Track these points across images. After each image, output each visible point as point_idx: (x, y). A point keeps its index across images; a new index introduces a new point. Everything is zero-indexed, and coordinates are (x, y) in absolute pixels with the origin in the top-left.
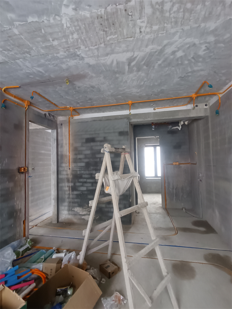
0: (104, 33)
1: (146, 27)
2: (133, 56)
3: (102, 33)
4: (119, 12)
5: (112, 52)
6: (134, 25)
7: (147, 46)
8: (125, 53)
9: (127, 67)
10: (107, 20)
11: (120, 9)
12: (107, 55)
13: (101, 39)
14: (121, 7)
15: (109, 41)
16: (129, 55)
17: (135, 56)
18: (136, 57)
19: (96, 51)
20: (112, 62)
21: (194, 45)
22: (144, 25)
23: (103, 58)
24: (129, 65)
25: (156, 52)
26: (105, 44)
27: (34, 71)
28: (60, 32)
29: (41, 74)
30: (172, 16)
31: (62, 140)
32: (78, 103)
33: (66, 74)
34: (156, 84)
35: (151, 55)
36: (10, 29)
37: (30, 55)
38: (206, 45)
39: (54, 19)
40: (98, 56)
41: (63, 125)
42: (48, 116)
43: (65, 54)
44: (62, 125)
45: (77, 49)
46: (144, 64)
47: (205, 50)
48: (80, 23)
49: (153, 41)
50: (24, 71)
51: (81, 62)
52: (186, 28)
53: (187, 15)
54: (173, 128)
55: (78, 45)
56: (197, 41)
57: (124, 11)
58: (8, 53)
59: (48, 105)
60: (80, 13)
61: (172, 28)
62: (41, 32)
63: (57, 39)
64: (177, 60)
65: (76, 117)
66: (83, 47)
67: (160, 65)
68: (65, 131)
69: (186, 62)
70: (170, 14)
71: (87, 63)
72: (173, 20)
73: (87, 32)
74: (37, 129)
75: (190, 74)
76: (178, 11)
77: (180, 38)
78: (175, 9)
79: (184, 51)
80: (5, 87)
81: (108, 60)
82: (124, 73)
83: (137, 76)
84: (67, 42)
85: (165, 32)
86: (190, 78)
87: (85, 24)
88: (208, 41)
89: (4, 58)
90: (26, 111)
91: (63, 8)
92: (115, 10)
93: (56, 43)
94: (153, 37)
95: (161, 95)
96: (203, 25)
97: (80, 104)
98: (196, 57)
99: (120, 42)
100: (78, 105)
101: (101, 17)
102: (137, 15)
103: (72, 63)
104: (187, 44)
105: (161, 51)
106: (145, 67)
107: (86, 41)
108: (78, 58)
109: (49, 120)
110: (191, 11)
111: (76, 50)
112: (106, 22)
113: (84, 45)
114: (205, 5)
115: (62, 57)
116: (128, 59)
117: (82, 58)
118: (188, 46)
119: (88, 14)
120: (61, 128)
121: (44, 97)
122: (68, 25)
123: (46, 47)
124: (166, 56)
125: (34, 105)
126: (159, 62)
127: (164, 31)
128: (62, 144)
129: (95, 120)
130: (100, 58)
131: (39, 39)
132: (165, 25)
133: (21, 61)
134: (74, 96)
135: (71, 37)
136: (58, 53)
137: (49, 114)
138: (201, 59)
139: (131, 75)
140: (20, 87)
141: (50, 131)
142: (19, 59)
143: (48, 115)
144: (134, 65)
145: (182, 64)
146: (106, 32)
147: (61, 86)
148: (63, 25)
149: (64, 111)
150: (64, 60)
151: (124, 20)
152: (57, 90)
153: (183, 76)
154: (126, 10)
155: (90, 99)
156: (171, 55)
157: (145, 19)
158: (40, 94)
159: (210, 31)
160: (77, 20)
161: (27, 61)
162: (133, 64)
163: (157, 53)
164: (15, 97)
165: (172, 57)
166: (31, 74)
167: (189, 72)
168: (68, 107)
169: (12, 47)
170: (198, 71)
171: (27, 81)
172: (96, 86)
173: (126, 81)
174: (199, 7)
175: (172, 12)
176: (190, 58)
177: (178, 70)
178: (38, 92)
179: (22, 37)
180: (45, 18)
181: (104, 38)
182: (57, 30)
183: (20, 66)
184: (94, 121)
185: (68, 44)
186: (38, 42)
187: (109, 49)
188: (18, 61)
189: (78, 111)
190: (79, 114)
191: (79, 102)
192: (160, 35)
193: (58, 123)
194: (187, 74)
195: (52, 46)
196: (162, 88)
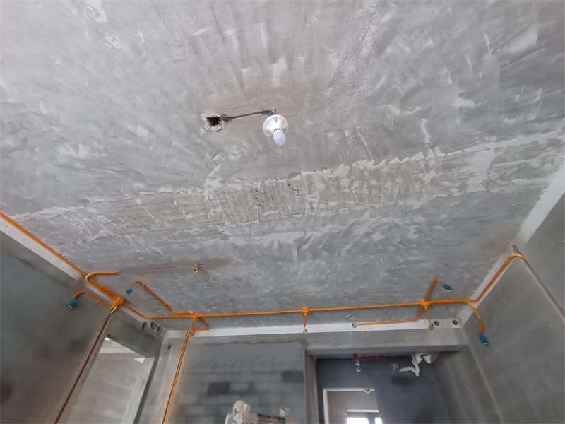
0: (260, 207)
1: (319, 203)
2: (304, 237)
3: (257, 207)
4: (281, 186)
5: (272, 231)
6: (302, 201)
7: (324, 225)
8: (290, 233)
9: (295, 252)
10: (265, 193)
11: (282, 184)
12: (264, 233)
13: (256, 214)
14: (284, 181)
15: (266, 217)
16: (298, 235)
17: (306, 237)
18: (309, 239)
19: (247, 229)
20: (272, 243)
21: (397, 225)
22: (316, 200)
23: (257, 238)
24: (299, 248)
25: (339, 233)
26: (260, 221)
27: (148, 250)
28: (199, 204)
29: (157, 256)
30: (353, 192)
31: (159, 384)
32: (210, 306)
33: (196, 258)
34: (348, 279)
35: (332, 236)
36: (132, 199)
37: (149, 229)
38: (416, 226)
39: (193, 190)
40: (250, 235)
41: (171, 348)
42: (148, 328)
43: (201, 230)
44: (169, 347)
45: (219, 224)
46: (323, 248)
47: (415, 233)
48: (227, 196)
49: (332, 220)
50: (132, 250)
51: (223, 242)
52: (378, 206)
53: (374, 192)
54: (402, 370)
55: (221, 220)
56: (398, 221)
57: (287, 186)
58: (118, 226)
59: (155, 306)
60: (229, 185)
61: (357, 205)
62: (173, 204)
63: (193, 212)
64: (376, 244)
65: (202, 334)
66: (227, 223)
67: (349, 251)
68: (171, 362)
69: (392, 249)
70: (351, 190)
71: (232, 244)
72: (356, 196)
73: (236, 205)
74: (117, 354)
75: (404, 266)
76: (361, 187)
77: (372, 216)
78: (356, 184)
79: (383, 233)
80: (92, 273)
81: (266, 241)
82: (291, 261)
83: (314, 265)
84: (206, 216)
85: (347, 209)
86: (406, 272)
87: (234, 197)
88: (416, 221)
89: (109, 232)
90: (110, 315)
91: (208, 180)
92: (274, 185)
93: (190, 216)
94: (331, 215)
95: (361, 298)
96: (401, 203)
97: (214, 308)
98: (405, 243)
99: (283, 219)
100: (209, 310)
101: (257, 191)
102: (305, 190)
103: (209, 242)
104: (385, 224)
105: (347, 233)
106: (325, 253)
107: (233, 216)
108: (219, 236)
109: (147, 336)
110: (379, 188)
111: (218, 226)
112: (263, 196)
113: (230, 220)
114: (395, 183)
115: (195, 234)
116: (296, 241)
117: (226, 237)
118: (387, 226)
119: (239, 188)
120: (167, 354)
121: (151, 292)
122: (211, 198)
123: (175, 221)
124: (357, 238)
125: (130, 306)
126: (348, 247)
127: (345, 208)
128: (156, 394)
129: (236, 341)
130: (252, 238)
131: (168, 211)
132: (346, 201)
133: (132, 237)
134: (205, 293)
135: (212, 210)
136: (191, 229)
137: (152, 324)
138: (414, 246)
139: (303, 264)
140: (116, 274)
141: (141, 360)
142: (130, 234)
143: (149, 325)
144: (307, 250)
145: (385, 251)
146: (263, 206)
147: (185, 276)
148: (204, 197)
149: (180, 320)
150: (198, 238)
151: (288, 195)
152: (177, 281)
153: (393, 269)
154: (289, 185)
155: (232, 300)
156: (365, 238)
157: (318, 195)
158: (147, 286)
159: (415, 210)
160: (224, 193)
161: (142, 238)
162: (304, 247)
163: (341, 235)
164: (102, 289)
165: (366, 240)
166: (141, 255)
167: (402, 264)
168: (190, 312)
169: (127, 218)
170: (416, 262)
171: (133, 265)
172: (244, 278)
173: (296, 273)
174: (389, 184)
175: (352, 188)
176: (395, 243)
177: (381, 259)
178: (144, 283)
179: (145, 208)
180: (182, 189)
181: (259, 213)
182: (195, 202)
183: (128, 243)
184: (235, 343)
185: (207, 218)
186: (164, 215)
187: (266, 227)
188: (127, 236)
189: (207, 321)
190: (208, 327)
191: (211, 303)
192: (340, 212)
193: (165, 342)
194: (398, 266)
195: (184, 220)
196: (361, 287)
